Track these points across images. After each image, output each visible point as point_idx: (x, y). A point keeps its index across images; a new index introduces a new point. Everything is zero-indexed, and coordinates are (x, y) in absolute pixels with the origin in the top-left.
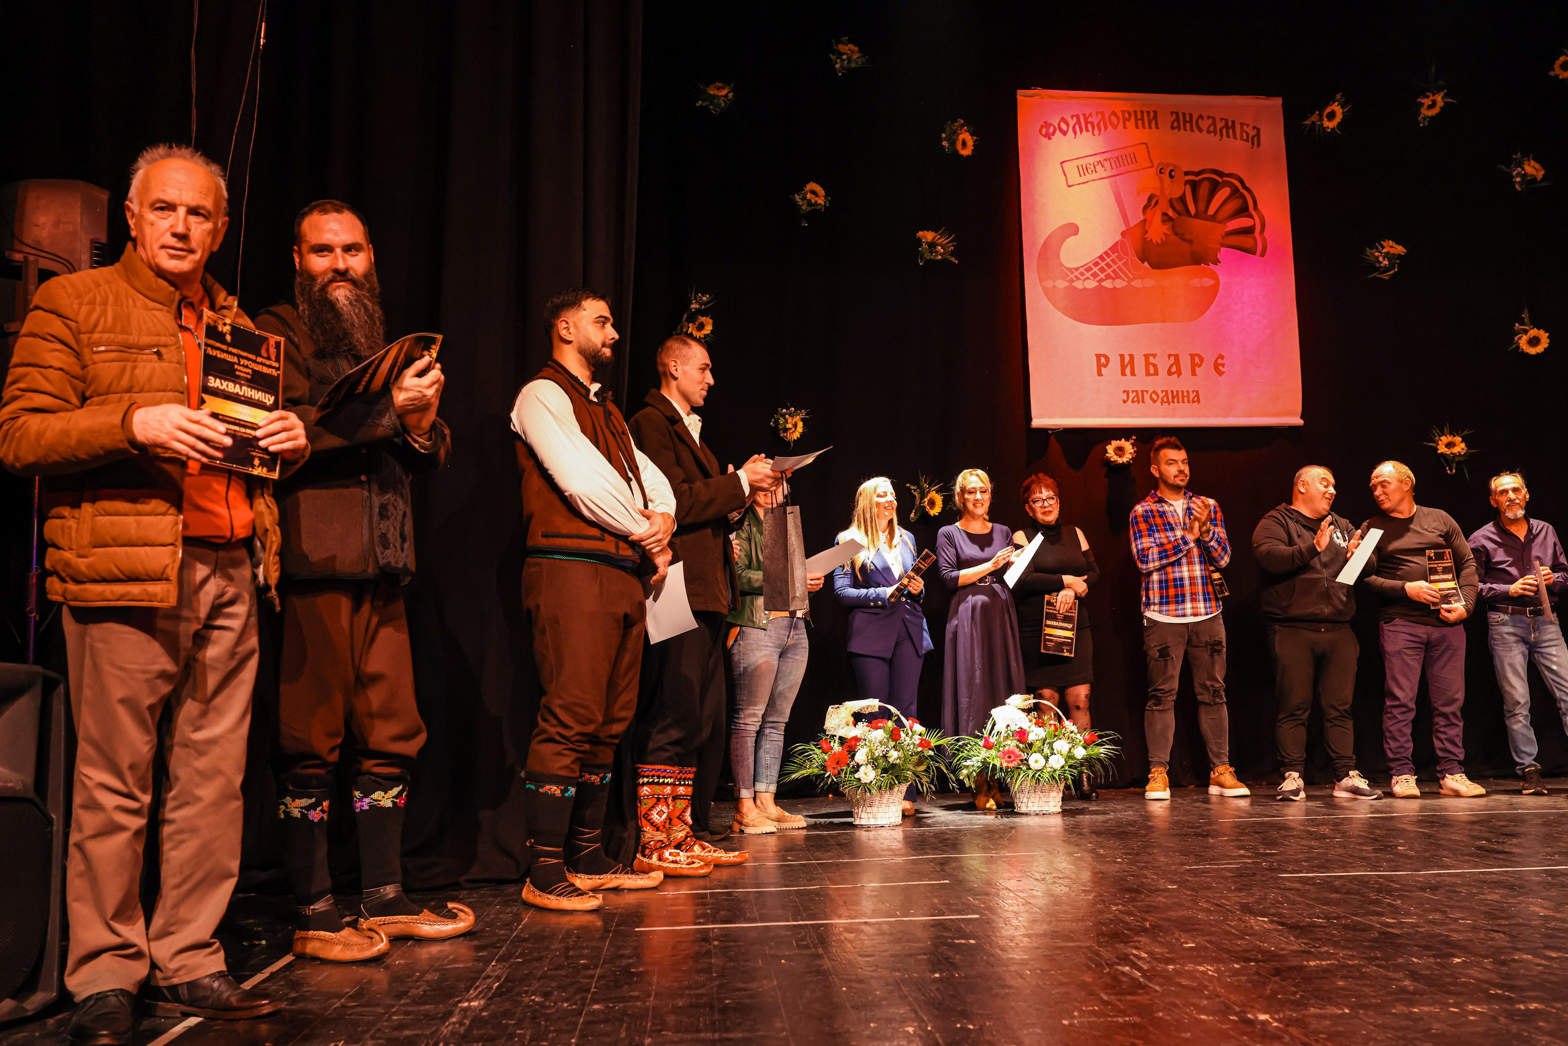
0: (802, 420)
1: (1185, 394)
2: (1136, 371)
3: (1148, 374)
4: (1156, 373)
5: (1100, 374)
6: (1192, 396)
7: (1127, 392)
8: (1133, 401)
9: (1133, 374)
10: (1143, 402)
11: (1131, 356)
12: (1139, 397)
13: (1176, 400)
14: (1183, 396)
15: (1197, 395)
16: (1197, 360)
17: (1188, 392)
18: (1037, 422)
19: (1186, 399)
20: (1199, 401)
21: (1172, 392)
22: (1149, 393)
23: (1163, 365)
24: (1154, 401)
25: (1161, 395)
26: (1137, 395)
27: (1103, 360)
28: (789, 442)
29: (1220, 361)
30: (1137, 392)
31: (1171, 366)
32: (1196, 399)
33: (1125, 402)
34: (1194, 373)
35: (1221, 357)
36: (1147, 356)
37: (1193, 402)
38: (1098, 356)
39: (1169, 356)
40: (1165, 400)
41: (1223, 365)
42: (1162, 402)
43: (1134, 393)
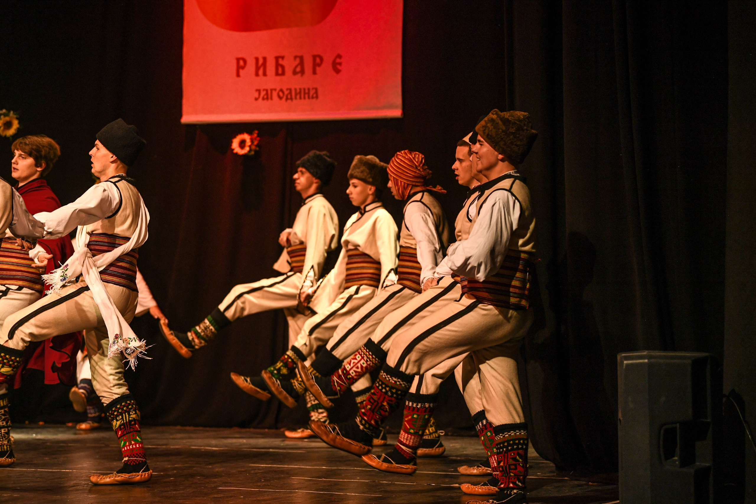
0: (17, 118)
1: (307, 91)
2: (268, 72)
3: (277, 74)
4: (283, 74)
5: (238, 75)
6: (312, 92)
7: (259, 91)
8: (263, 99)
9: (265, 74)
10: (271, 99)
11: (265, 59)
12: (268, 97)
13: (298, 97)
14: (305, 93)
15: (316, 92)
16: (318, 60)
17: (309, 89)
18: (187, 118)
19: (307, 96)
20: (317, 97)
21: (296, 90)
22: (278, 89)
23: (289, 64)
24: (281, 98)
25: (286, 92)
26: (267, 94)
27: (241, 63)
28: (8, 138)
29: (338, 60)
30: (267, 90)
31: (296, 67)
32: (315, 95)
33: (256, 99)
34: (314, 73)
35: (339, 56)
36: (277, 58)
37: (313, 98)
38: (238, 60)
39: (296, 57)
40: (289, 97)
41: (340, 64)
42: (287, 99)
43: (265, 92)
